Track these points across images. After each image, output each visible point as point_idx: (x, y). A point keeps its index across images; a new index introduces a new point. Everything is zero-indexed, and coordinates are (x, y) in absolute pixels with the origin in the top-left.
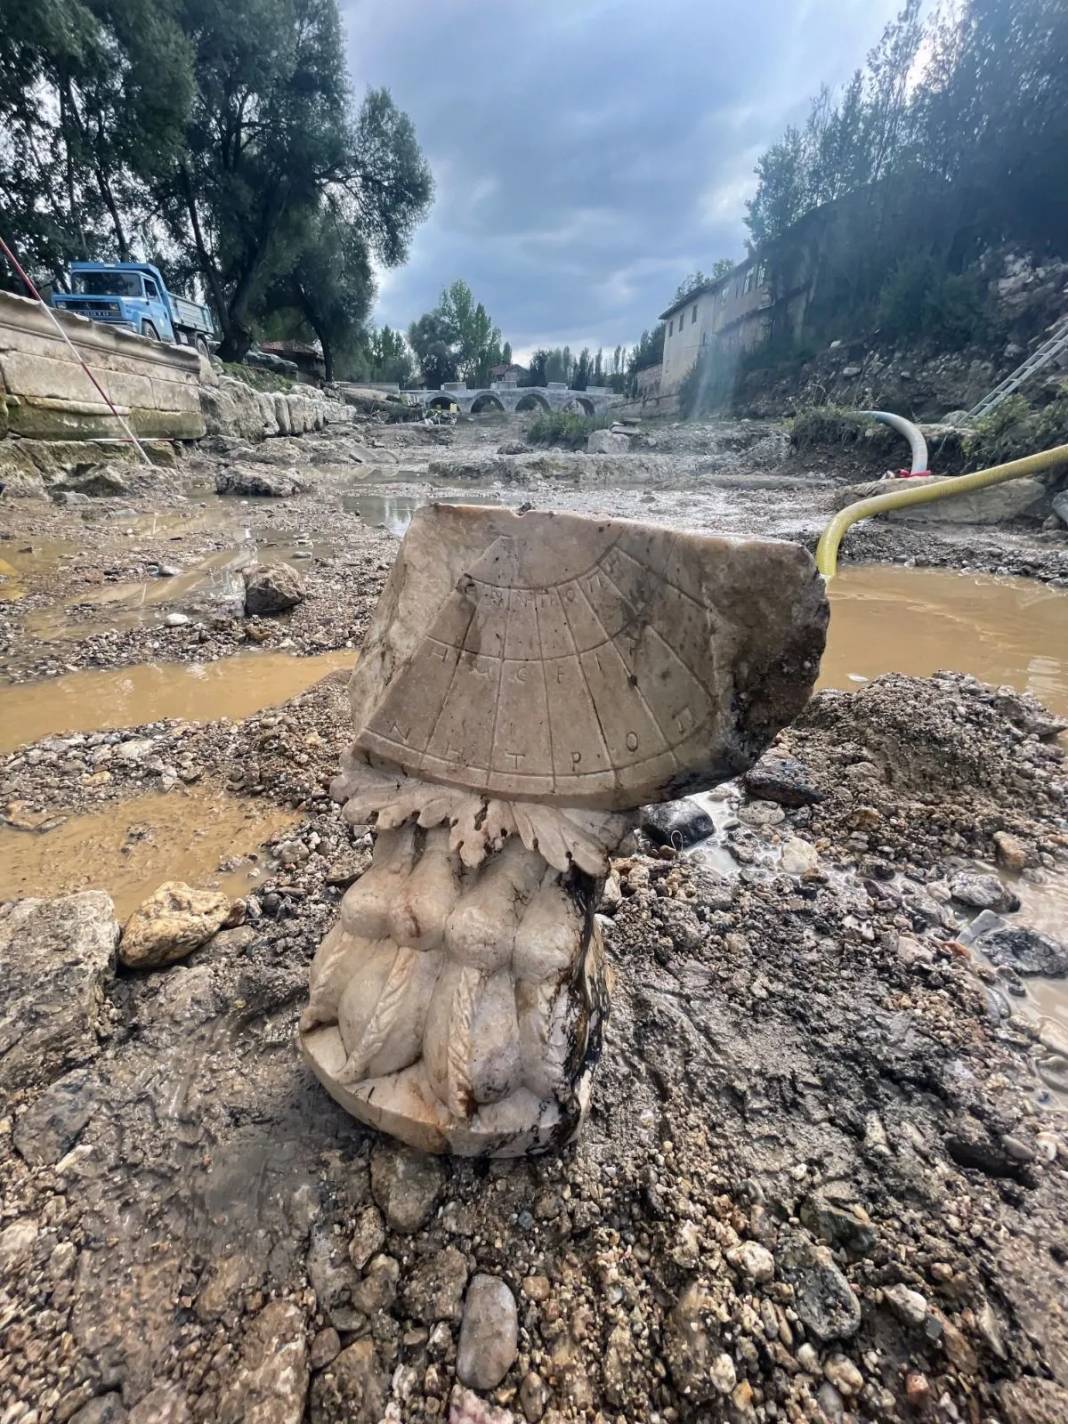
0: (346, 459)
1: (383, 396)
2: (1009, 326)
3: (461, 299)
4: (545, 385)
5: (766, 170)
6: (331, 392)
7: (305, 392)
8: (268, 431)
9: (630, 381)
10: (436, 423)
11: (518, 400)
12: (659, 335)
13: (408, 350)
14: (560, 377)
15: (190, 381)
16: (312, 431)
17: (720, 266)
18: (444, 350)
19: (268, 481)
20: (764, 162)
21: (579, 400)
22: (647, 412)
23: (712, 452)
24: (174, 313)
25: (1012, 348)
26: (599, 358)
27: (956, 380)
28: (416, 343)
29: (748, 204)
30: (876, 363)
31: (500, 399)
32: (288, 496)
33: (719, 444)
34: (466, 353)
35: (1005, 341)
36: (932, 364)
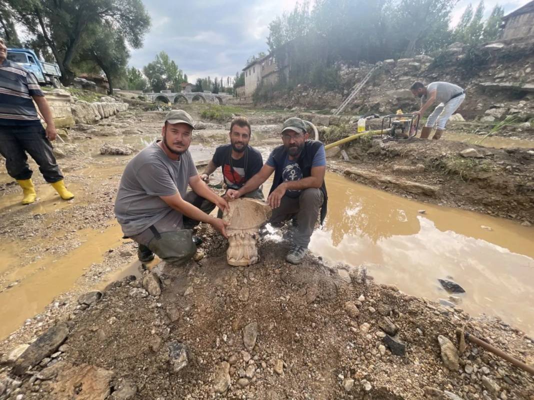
0: (137, 132)
1: (136, 96)
2: (344, 85)
3: (164, 58)
4: (203, 92)
5: (271, 27)
6: (117, 98)
7: (107, 99)
8: (97, 119)
9: (234, 90)
10: (164, 110)
11: (193, 97)
12: (243, 75)
13: (144, 77)
14: (208, 89)
15: (67, 105)
16: (112, 115)
17: (261, 53)
18: (160, 77)
19: (122, 150)
20: (270, 24)
21: (216, 97)
22: (241, 102)
23: (265, 124)
24: (43, 69)
25: (346, 92)
26: (222, 81)
27: (333, 99)
28: (148, 74)
29: (267, 38)
30: (311, 93)
31: (185, 96)
32: (130, 154)
33: (267, 121)
34: (169, 79)
35: (343, 89)
36: (326, 94)
